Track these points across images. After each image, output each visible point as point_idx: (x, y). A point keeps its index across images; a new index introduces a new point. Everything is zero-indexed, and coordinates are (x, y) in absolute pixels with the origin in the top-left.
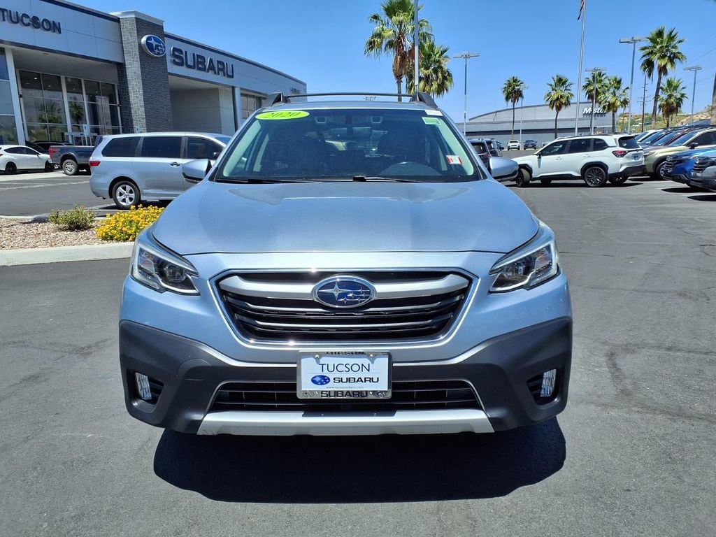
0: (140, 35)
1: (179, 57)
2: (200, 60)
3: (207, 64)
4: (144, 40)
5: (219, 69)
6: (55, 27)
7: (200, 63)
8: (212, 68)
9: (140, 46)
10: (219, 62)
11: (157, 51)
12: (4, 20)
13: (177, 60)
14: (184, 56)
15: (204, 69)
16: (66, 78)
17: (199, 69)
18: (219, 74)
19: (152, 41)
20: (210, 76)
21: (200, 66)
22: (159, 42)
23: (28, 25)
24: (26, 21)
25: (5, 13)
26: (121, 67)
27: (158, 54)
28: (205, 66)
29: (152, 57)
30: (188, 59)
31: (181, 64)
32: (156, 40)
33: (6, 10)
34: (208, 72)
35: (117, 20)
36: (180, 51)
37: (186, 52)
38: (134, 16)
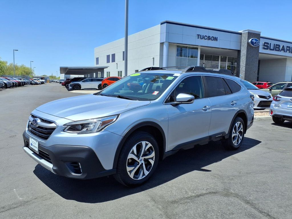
0: (249, 39)
1: (266, 46)
2: (277, 46)
3: (281, 48)
4: (250, 41)
5: (287, 50)
6: (216, 39)
7: (277, 48)
8: (283, 49)
9: (248, 43)
10: (287, 47)
11: (255, 44)
12: (198, 38)
13: (265, 47)
14: (269, 45)
15: (279, 50)
16: (221, 57)
17: (276, 50)
18: (286, 52)
19: (254, 41)
20: (282, 53)
21: (277, 49)
22: (257, 41)
23: (206, 39)
24: (206, 38)
25: (199, 36)
26: (239, 52)
27: (256, 45)
28: (280, 49)
29: (253, 47)
30: (271, 46)
31: (267, 49)
32: (255, 40)
33: (200, 35)
34: (281, 51)
35: (241, 34)
36: (268, 43)
37: (270, 44)
38: (247, 31)
